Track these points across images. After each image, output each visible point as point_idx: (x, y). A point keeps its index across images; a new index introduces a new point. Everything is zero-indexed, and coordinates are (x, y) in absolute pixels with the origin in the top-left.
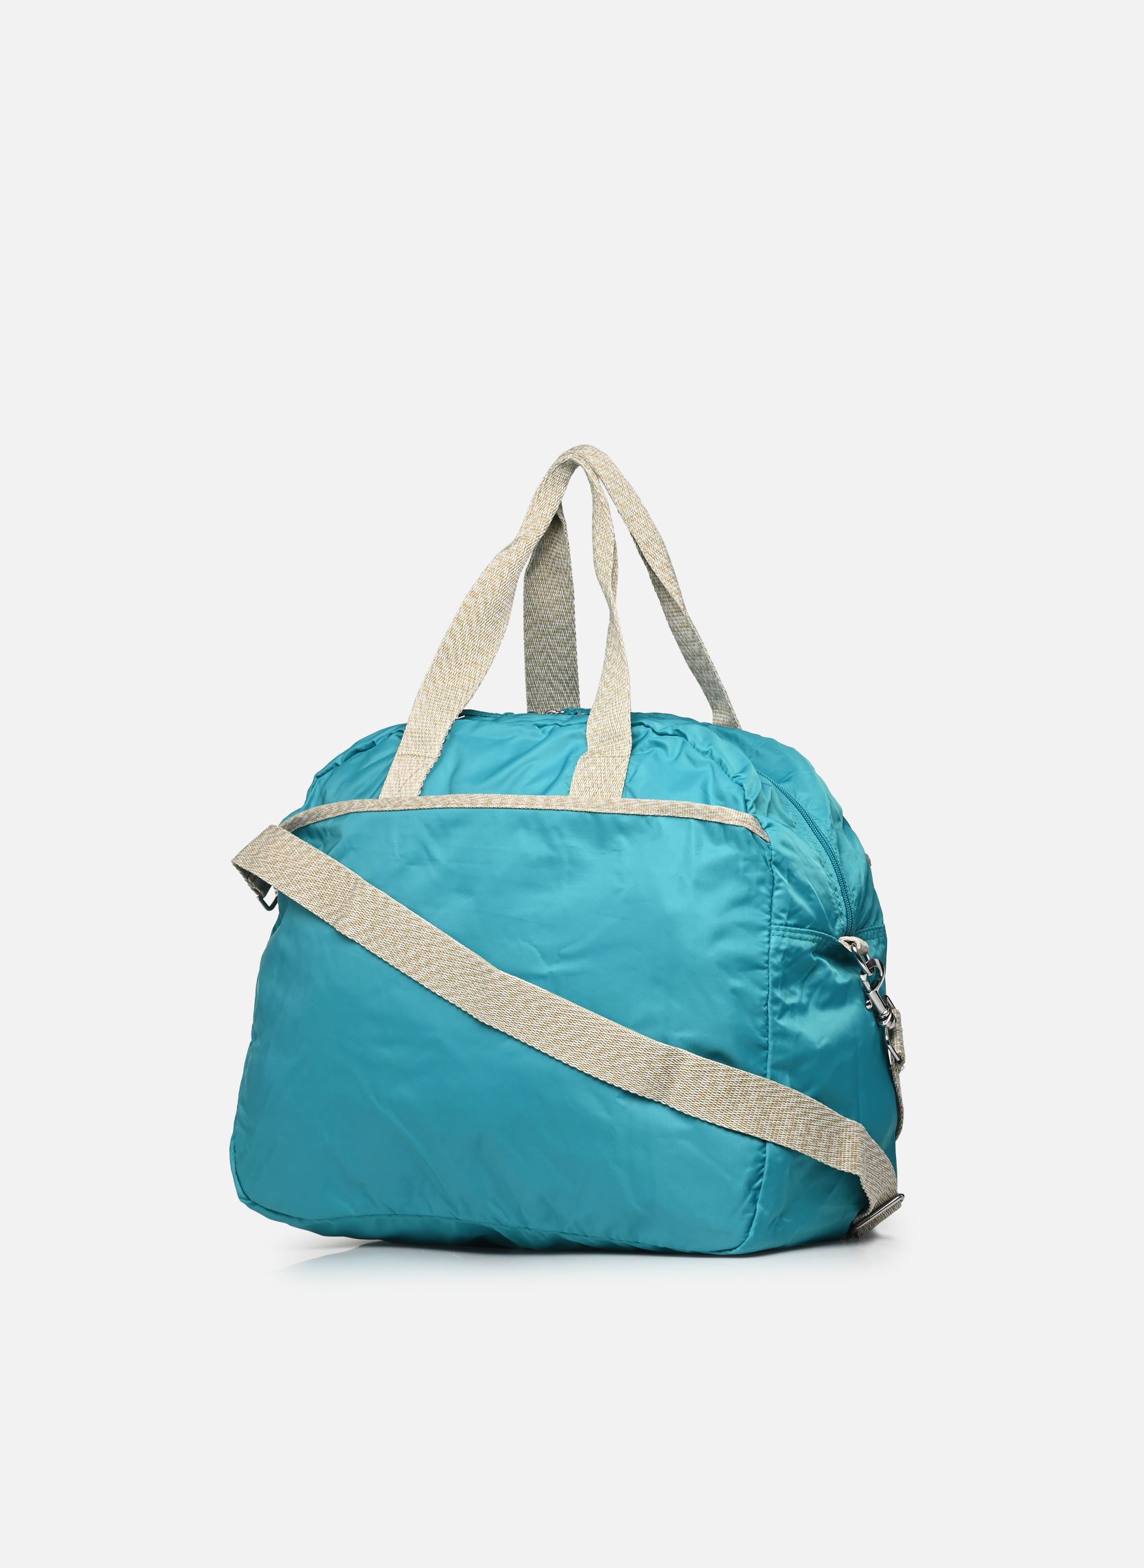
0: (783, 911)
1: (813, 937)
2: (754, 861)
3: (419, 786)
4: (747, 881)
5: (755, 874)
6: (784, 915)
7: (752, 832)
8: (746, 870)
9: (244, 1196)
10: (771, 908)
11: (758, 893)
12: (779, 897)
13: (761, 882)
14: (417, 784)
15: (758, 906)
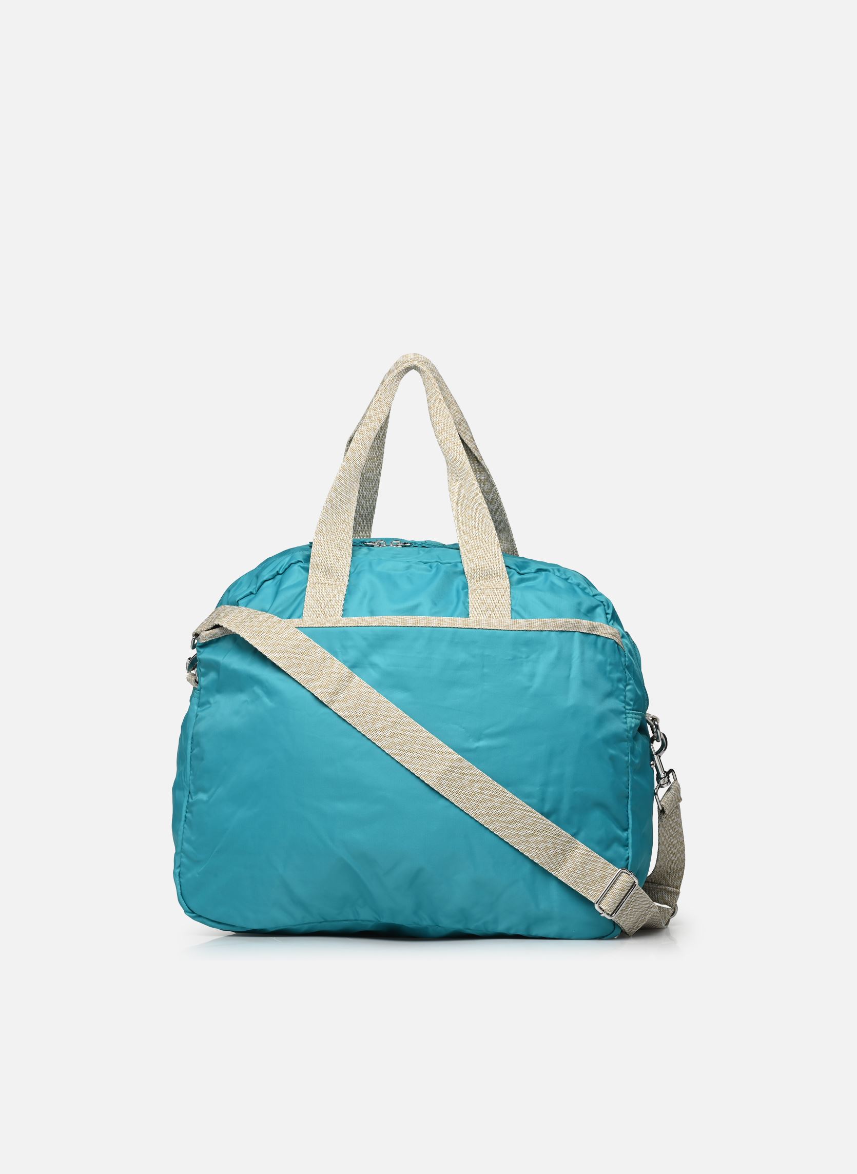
0: (631, 700)
1: (637, 716)
2: (615, 665)
3: (341, 608)
4: (611, 680)
5: (616, 675)
6: (632, 703)
7: (617, 644)
8: (610, 672)
9: (189, 910)
10: (625, 698)
11: (618, 688)
12: (629, 690)
13: (619, 680)
14: (339, 606)
15: (617, 698)
